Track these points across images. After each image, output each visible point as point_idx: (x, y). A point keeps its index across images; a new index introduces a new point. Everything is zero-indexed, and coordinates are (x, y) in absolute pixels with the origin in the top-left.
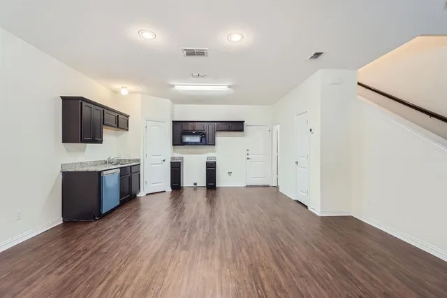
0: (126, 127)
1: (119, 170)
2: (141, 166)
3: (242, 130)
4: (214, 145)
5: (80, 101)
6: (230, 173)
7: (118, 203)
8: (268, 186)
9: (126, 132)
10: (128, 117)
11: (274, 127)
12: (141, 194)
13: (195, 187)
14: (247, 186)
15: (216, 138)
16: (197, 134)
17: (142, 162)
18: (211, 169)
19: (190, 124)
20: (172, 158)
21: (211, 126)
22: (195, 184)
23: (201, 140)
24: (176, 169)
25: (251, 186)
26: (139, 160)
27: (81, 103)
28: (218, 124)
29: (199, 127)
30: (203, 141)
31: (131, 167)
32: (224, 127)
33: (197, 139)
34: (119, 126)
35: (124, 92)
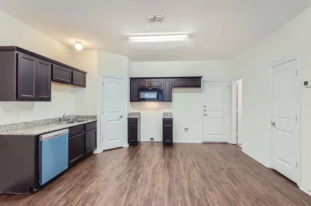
0: (83, 84)
1: (67, 130)
2: (98, 124)
3: (199, 86)
4: (171, 101)
5: (16, 52)
6: (186, 129)
7: (67, 167)
8: (226, 143)
9: (82, 89)
10: (85, 73)
11: (233, 82)
12: (98, 151)
13: (152, 143)
14: (204, 143)
15: (172, 94)
16: (154, 90)
17: (98, 119)
18: (168, 126)
19: (147, 80)
20: (129, 114)
21: (168, 83)
22: (152, 139)
23: (158, 96)
24: (133, 125)
25: (208, 143)
26: (95, 117)
27: (17, 54)
28: (175, 80)
29: (155, 83)
30: (160, 97)
31: (85, 124)
32: (181, 83)
33: (154, 95)
34: (74, 82)
35: (79, 47)
